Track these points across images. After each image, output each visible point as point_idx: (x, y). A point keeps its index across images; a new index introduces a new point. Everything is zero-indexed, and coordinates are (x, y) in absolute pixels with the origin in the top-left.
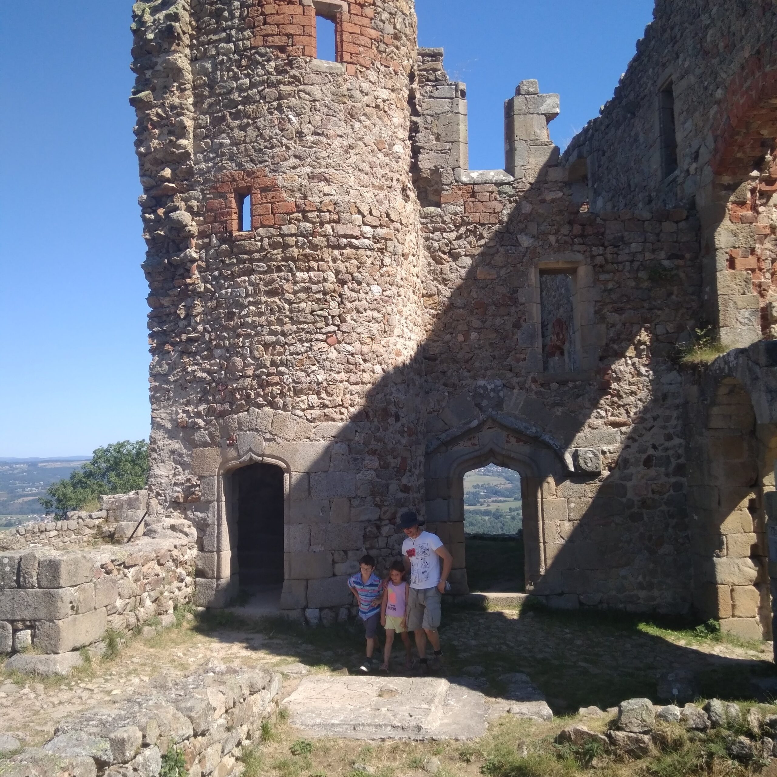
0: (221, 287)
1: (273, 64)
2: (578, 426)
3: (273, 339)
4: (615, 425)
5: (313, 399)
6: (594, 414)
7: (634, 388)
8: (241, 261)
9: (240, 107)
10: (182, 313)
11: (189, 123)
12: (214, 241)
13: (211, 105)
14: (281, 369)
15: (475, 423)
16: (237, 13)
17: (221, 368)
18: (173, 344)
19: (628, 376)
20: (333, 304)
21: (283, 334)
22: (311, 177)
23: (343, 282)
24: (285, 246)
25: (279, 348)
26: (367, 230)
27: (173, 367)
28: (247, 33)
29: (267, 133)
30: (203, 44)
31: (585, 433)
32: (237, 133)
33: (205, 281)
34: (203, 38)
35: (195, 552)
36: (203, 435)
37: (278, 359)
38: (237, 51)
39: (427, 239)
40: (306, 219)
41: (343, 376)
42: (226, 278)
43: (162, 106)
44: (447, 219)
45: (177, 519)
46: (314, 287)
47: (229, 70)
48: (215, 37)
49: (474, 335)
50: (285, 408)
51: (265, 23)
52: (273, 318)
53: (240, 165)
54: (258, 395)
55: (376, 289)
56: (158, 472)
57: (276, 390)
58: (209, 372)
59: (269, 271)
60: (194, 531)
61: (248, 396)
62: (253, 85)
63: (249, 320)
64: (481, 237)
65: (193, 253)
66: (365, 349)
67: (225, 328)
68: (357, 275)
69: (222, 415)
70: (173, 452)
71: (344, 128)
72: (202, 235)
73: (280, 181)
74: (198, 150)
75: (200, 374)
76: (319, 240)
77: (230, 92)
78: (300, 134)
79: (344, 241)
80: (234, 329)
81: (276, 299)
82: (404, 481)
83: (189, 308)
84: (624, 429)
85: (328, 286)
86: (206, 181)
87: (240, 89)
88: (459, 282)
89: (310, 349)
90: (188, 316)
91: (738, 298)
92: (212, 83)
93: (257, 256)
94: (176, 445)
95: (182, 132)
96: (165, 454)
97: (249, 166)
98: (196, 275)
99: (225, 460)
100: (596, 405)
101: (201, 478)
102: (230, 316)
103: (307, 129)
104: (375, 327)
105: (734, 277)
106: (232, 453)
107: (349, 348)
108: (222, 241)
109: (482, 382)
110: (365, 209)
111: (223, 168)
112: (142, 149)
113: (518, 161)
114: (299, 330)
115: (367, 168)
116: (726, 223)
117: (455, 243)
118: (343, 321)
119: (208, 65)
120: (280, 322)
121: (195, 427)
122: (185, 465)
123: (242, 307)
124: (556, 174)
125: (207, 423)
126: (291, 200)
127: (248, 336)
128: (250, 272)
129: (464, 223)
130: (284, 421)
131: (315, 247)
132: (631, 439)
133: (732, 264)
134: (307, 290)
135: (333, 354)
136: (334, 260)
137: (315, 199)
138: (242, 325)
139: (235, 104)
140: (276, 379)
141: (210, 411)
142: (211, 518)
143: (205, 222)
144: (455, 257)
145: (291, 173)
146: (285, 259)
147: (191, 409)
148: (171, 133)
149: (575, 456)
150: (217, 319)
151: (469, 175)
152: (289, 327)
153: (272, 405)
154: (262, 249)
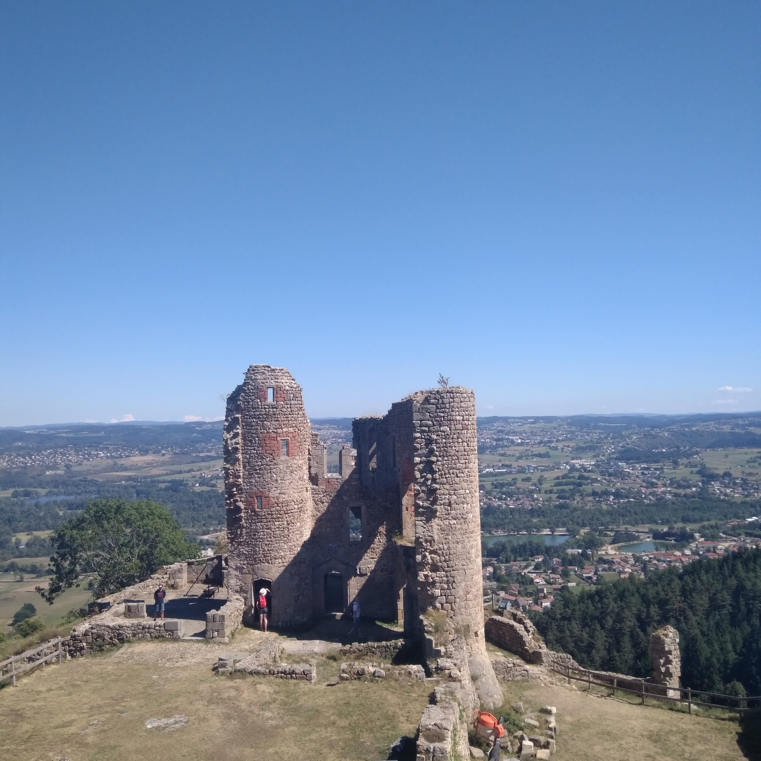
0: (252, 526)
1: (268, 459)
2: (360, 559)
3: (268, 543)
4: (372, 558)
5: (280, 560)
6: (366, 554)
7: (378, 546)
8: (258, 518)
9: (258, 471)
10: (239, 532)
11: (241, 474)
12: (250, 511)
13: (248, 469)
14: (271, 552)
15: (328, 559)
16: (257, 442)
17: (252, 550)
18: (235, 542)
19: (377, 543)
20: (286, 531)
21: (271, 541)
22: (280, 494)
23: (289, 524)
24: (272, 515)
25: (270, 546)
26: (296, 506)
27: (235, 549)
28: (260, 449)
29: (266, 480)
30: (246, 449)
31: (363, 561)
32: (257, 479)
33: (246, 523)
34: (246, 447)
35: (243, 606)
36: (245, 571)
37: (269, 549)
38: (257, 453)
39: (313, 497)
40: (278, 506)
41: (289, 553)
42: (253, 523)
43: (233, 469)
44: (320, 490)
45: (237, 596)
46: (280, 527)
47: (254, 459)
48: (250, 448)
49: (328, 529)
50: (272, 564)
51: (266, 446)
52: (268, 537)
53: (258, 489)
54: (263, 560)
55: (298, 524)
56: (231, 582)
57: (269, 558)
58: (248, 552)
59: (267, 522)
60: (243, 600)
61: (260, 560)
62: (262, 465)
63: (261, 537)
64: (331, 496)
65: (242, 515)
66: (295, 543)
67: (253, 539)
68: (293, 521)
69: (252, 565)
70: (235, 575)
71: (289, 477)
72: (245, 509)
73: (270, 495)
74: (244, 482)
75: (245, 552)
76: (282, 512)
77: (255, 466)
78: (276, 480)
79: (289, 511)
80: (256, 539)
81: (269, 531)
82: (306, 582)
83: (241, 531)
84: (375, 560)
85: (285, 526)
86: (247, 492)
87: (258, 466)
88: (324, 511)
89: (279, 545)
90: (241, 534)
91: (409, 520)
92: (249, 462)
93: (263, 517)
94: (237, 573)
95: (239, 477)
96: (233, 576)
97: (261, 490)
98: (244, 521)
99: (253, 579)
100: (366, 552)
101: (245, 584)
102: (255, 535)
103: (279, 478)
104: (298, 536)
105: (407, 513)
106: (255, 576)
107: (291, 544)
108: (252, 512)
109: (331, 545)
110: (295, 501)
111: (252, 489)
112: (226, 482)
113: (343, 472)
114: (276, 540)
115: (296, 487)
116: (406, 496)
117: (323, 498)
118: (289, 536)
119: (248, 456)
120: (270, 538)
121: (243, 568)
122: (240, 580)
123: (259, 533)
124: (356, 476)
125: (247, 567)
126: (274, 501)
127: (260, 541)
128: (261, 522)
129: (325, 492)
130: (271, 568)
131: (280, 514)
132: (377, 563)
133: (407, 510)
134: (278, 528)
135: (286, 547)
136: (286, 518)
137: (281, 500)
138: (259, 538)
139: (256, 470)
140: (269, 555)
141: (248, 564)
142: (249, 596)
143: (246, 505)
144: (323, 503)
145: (274, 492)
146: (272, 518)
147: (242, 562)
148: (236, 478)
149: (360, 569)
150: (250, 535)
151: (327, 476)
152: (273, 539)
153: (268, 563)
154: (265, 515)
